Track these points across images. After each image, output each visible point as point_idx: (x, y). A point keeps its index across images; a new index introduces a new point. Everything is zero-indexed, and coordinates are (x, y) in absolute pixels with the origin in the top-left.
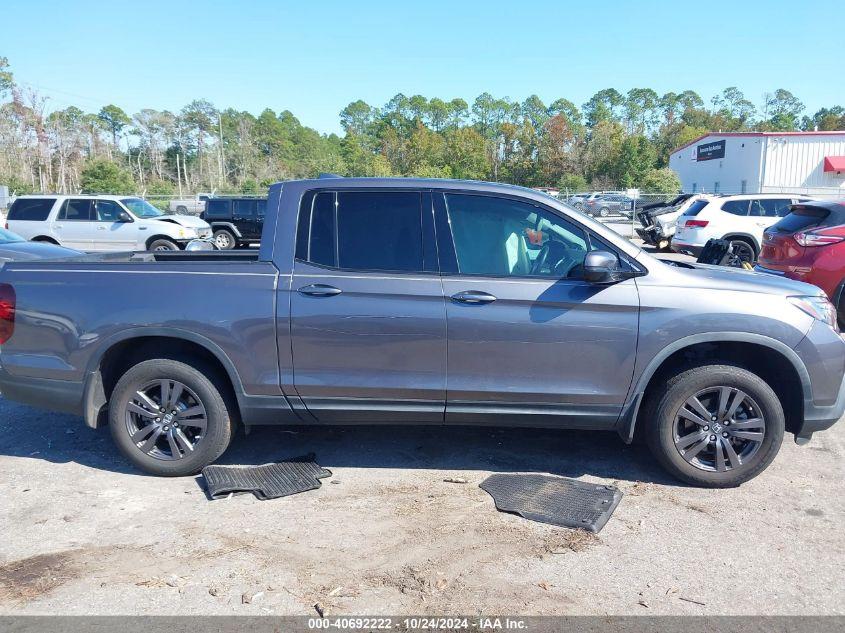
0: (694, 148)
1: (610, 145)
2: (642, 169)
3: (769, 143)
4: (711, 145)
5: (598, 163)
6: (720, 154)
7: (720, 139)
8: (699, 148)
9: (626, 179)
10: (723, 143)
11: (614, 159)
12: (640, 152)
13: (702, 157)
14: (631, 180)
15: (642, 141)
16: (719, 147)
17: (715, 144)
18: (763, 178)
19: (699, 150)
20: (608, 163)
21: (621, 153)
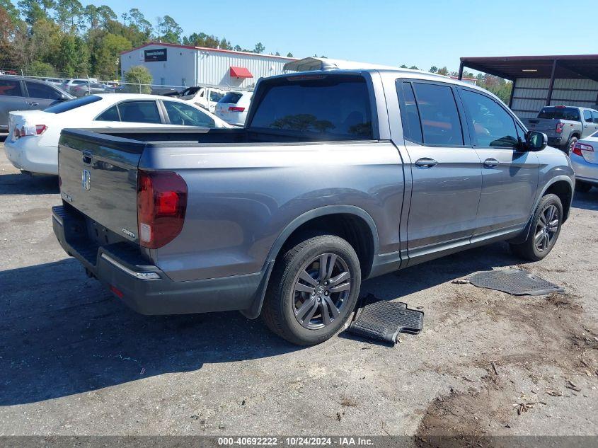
0: (142, 52)
1: (50, 40)
2: (79, 63)
3: (199, 54)
4: (156, 51)
5: (42, 55)
6: (163, 58)
7: (162, 47)
8: (146, 52)
9: (68, 69)
10: (165, 51)
11: (56, 52)
12: (76, 49)
13: (148, 59)
14: (72, 70)
15: (77, 40)
16: (163, 53)
17: (159, 51)
18: (197, 77)
19: (145, 54)
20: (51, 55)
21: (60, 48)
